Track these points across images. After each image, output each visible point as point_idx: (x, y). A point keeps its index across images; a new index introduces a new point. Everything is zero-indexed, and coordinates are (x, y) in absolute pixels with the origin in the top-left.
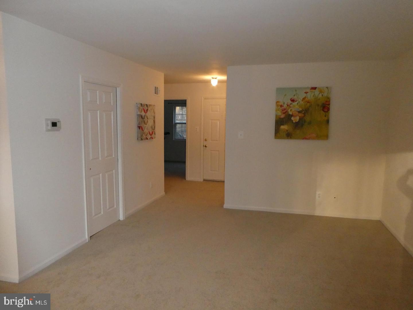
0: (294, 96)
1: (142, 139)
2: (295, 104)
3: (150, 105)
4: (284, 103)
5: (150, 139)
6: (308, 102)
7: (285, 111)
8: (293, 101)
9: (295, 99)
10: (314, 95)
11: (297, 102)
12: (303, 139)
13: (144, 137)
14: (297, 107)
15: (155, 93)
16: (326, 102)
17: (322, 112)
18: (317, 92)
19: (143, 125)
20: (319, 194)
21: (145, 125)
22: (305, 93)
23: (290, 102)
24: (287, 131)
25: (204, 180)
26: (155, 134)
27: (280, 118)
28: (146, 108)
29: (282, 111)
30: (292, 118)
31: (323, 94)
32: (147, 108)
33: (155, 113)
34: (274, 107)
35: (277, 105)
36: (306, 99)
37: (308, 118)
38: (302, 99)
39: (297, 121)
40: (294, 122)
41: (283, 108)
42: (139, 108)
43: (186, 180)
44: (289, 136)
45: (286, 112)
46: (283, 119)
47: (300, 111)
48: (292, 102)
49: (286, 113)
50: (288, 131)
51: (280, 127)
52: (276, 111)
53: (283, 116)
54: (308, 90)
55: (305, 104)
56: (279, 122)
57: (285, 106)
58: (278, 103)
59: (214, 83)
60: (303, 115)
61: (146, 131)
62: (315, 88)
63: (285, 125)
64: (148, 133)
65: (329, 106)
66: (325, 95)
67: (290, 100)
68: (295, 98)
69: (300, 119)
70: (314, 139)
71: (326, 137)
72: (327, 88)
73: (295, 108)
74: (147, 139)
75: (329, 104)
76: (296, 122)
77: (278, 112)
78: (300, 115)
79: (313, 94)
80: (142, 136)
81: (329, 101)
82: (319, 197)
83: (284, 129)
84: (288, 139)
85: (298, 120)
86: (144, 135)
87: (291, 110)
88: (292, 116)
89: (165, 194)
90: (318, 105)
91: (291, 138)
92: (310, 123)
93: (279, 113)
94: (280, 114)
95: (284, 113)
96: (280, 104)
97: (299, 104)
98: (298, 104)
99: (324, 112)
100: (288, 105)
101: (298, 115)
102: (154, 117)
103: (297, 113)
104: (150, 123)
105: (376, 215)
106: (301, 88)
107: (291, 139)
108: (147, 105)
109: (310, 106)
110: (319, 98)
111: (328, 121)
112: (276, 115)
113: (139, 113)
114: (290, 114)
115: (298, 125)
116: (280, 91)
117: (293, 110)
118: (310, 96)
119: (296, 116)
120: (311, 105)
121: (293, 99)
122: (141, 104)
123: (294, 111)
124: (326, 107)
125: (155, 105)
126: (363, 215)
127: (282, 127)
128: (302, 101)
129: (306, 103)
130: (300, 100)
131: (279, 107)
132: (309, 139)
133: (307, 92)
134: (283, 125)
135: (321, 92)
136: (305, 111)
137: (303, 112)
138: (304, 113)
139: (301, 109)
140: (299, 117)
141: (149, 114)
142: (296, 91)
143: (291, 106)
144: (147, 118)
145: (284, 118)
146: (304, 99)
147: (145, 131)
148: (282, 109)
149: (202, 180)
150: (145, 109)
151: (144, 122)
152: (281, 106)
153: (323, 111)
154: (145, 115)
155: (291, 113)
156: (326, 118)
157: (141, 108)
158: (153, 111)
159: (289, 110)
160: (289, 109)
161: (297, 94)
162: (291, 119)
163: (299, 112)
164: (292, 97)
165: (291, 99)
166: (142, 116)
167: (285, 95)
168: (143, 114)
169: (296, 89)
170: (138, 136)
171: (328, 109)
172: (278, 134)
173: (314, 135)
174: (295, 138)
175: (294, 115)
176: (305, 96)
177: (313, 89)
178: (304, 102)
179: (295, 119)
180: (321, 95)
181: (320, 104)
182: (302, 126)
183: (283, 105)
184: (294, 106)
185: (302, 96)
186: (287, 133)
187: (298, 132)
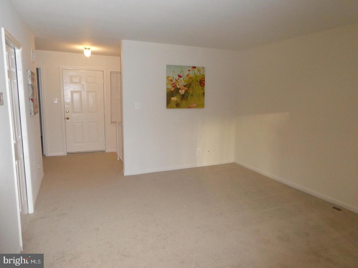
0: (181, 72)
2: (181, 79)
3: (34, 73)
4: (173, 78)
6: (191, 78)
7: (174, 85)
8: (180, 76)
12: (188, 108)
14: (183, 82)
16: (203, 79)
17: (200, 87)
18: (196, 70)
19: (33, 97)
22: (188, 70)
23: (178, 78)
25: (67, 154)
26: (38, 107)
27: (171, 91)
29: (173, 84)
30: (180, 91)
34: (165, 81)
35: (168, 80)
36: (189, 75)
37: (190, 91)
38: (186, 75)
39: (183, 94)
40: (181, 94)
41: (172, 82)
42: (30, 77)
44: (178, 106)
45: (175, 86)
46: (172, 91)
48: (179, 78)
50: (177, 102)
51: (171, 99)
52: (167, 85)
53: (173, 89)
54: (190, 69)
56: (170, 95)
57: (174, 80)
58: (168, 78)
59: (87, 54)
60: (187, 89)
63: (175, 97)
64: (35, 106)
66: (202, 73)
67: (178, 76)
68: (181, 74)
69: (185, 92)
70: (195, 107)
71: (203, 106)
72: (203, 68)
73: (181, 83)
74: (36, 113)
75: (204, 81)
76: (183, 95)
77: (169, 85)
78: (185, 88)
79: (193, 72)
80: (34, 110)
81: (204, 79)
82: (198, 152)
83: (174, 100)
84: (177, 108)
87: (179, 84)
88: (180, 89)
90: (197, 81)
91: (179, 108)
92: (192, 95)
93: (170, 87)
94: (171, 87)
95: (174, 87)
96: (171, 78)
98: (183, 79)
99: (201, 87)
100: (176, 80)
101: (184, 88)
102: (36, 88)
103: (183, 87)
104: (35, 95)
105: (231, 160)
106: (185, 67)
109: (192, 81)
110: (198, 75)
111: (204, 94)
112: (167, 89)
113: (30, 83)
114: (178, 88)
115: (183, 97)
116: (168, 67)
117: (180, 84)
118: (191, 74)
119: (182, 90)
120: (193, 80)
121: (179, 75)
122: (31, 72)
123: (182, 85)
124: (202, 83)
126: (225, 161)
127: (173, 98)
129: (189, 79)
130: (185, 77)
131: (170, 81)
132: (192, 108)
133: (190, 70)
134: (173, 97)
135: (199, 70)
136: (188, 86)
137: (187, 86)
138: (188, 87)
139: (185, 84)
140: (185, 90)
141: (34, 84)
142: (182, 68)
143: (179, 81)
145: (174, 91)
146: (188, 75)
148: (172, 83)
150: (33, 78)
152: (171, 81)
153: (201, 85)
155: (179, 87)
156: (203, 92)
159: (177, 84)
160: (177, 83)
162: (179, 92)
163: (185, 86)
164: (179, 73)
165: (178, 75)
166: (32, 87)
167: (174, 71)
169: (182, 67)
170: (31, 110)
171: (204, 84)
172: (170, 104)
173: (195, 105)
174: (183, 108)
175: (181, 88)
176: (189, 73)
177: (194, 68)
178: (188, 78)
179: (182, 92)
180: (199, 73)
181: (199, 81)
182: (187, 98)
183: (173, 79)
184: (181, 81)
185: (186, 73)
186: (176, 103)
187: (184, 102)
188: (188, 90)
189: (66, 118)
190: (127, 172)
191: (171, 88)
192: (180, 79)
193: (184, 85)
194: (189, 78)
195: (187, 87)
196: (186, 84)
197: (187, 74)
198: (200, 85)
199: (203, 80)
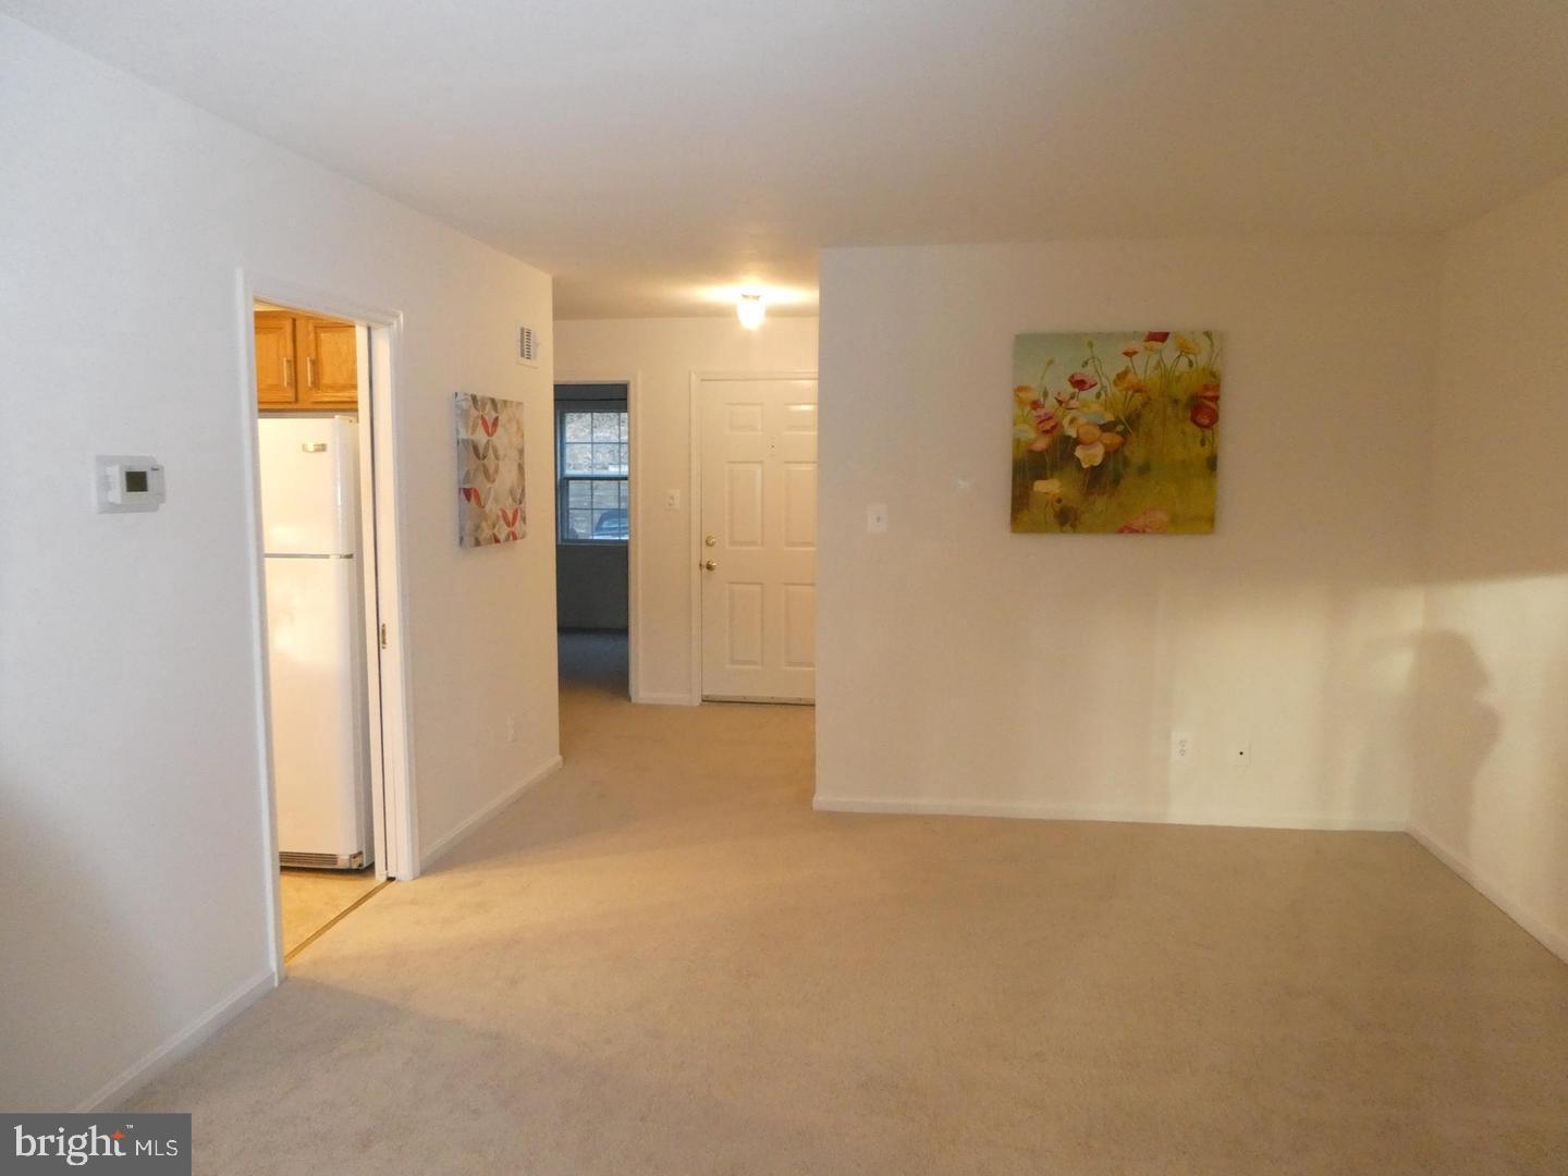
0: (1085, 364)
1: (478, 543)
2: (1087, 395)
3: (505, 402)
4: (1046, 394)
5: (507, 539)
6: (1138, 390)
7: (1049, 426)
8: (1079, 384)
9: (1086, 379)
10: (1159, 363)
11: (1095, 390)
12: (1121, 531)
13: (486, 532)
14: (1095, 407)
15: (522, 355)
16: (1206, 388)
17: (1191, 428)
18: (1168, 351)
19: (480, 483)
20: (1183, 743)
21: (488, 486)
22: (1127, 354)
23: (1070, 389)
24: (1059, 501)
25: (703, 701)
26: (524, 519)
27: (1031, 452)
28: (490, 415)
29: (1041, 422)
30: (1079, 452)
31: (1192, 357)
32: (494, 415)
33: (522, 436)
34: (1005, 408)
35: (1021, 403)
36: (1131, 376)
37: (1137, 453)
38: (1113, 377)
39: (1096, 464)
40: (1085, 466)
41: (1041, 412)
42: (464, 414)
43: (633, 700)
44: (1066, 519)
45: (1054, 427)
46: (1041, 454)
47: (1109, 423)
48: (1077, 390)
49: (1056, 433)
50: (1064, 501)
51: (1032, 489)
52: (1015, 424)
53: (1041, 444)
54: (1137, 345)
55: (1126, 398)
56: (1028, 469)
57: (1050, 404)
58: (1021, 395)
59: (751, 318)
60: (1117, 439)
61: (491, 507)
62: (1162, 337)
63: (1052, 477)
64: (498, 517)
65: (1216, 404)
66: (1201, 360)
67: (1068, 383)
68: (1088, 373)
69: (1107, 454)
70: (1161, 530)
71: (1206, 522)
72: (1208, 334)
73: (1086, 416)
74: (497, 541)
75: (1216, 399)
76: (1093, 468)
77: (1025, 427)
78: (1108, 438)
79: (1153, 362)
80: (478, 527)
81: (1217, 387)
82: (1182, 752)
83: (1046, 493)
84: (1062, 532)
85: (1098, 461)
86: (484, 524)
87: (1072, 421)
88: (1077, 442)
89: (565, 759)
90: (1176, 402)
91: (1074, 528)
92: (1145, 470)
93: (1029, 433)
94: (1032, 435)
95: (1046, 432)
96: (1033, 396)
97: (1103, 396)
98: (1098, 396)
99: (1196, 429)
100: (1060, 402)
101: (1099, 440)
102: (521, 452)
103: (1097, 432)
104: (506, 476)
105: (1390, 814)
106: (1109, 337)
107: (1075, 532)
108: (493, 401)
109: (1144, 405)
110: (1177, 374)
111: (1212, 463)
112: (1017, 443)
113: (464, 435)
114: (1069, 437)
115: (1098, 479)
116: (1027, 344)
117: (1082, 420)
118: (1144, 369)
119: (1091, 444)
120: (1150, 399)
121: (1078, 378)
122: (474, 398)
123: (1088, 424)
124: (1202, 408)
125: (521, 403)
126: (1342, 818)
127: (1040, 486)
128: (1115, 383)
129: (1130, 393)
130: (1105, 383)
131: (1028, 409)
132: (1144, 532)
133: (1135, 353)
134: (1042, 477)
135: (1184, 350)
136: (1127, 425)
137: (1120, 428)
138: (1124, 434)
139: (1109, 417)
140: (1106, 446)
141: (501, 439)
142: (1091, 345)
143: (1073, 403)
144: (497, 458)
145: (1047, 450)
146: (1121, 376)
147: (487, 508)
148: (1039, 417)
149: (697, 701)
150: (486, 417)
151: (486, 472)
152: (1035, 405)
153: (1194, 421)
154: (488, 442)
155: (1072, 433)
156: (1206, 451)
157: (474, 413)
158: (515, 428)
159: (1066, 422)
160: (1064, 416)
161: (1093, 358)
162: (1072, 456)
163: (1105, 428)
164: (1076, 369)
165: (1073, 377)
166: (476, 448)
167: (1051, 362)
168: (480, 437)
169: (1088, 341)
170: (462, 528)
171: (1214, 417)
172: (1026, 511)
173: (1161, 516)
174: (1091, 530)
175: (1084, 438)
176: (1127, 367)
177: (1156, 340)
178: (1121, 391)
179: (1089, 456)
180: (1184, 361)
181: (1184, 398)
182: (1116, 482)
183: (1042, 400)
184: (1085, 405)
185: (1113, 365)
186: (1058, 509)
187: (1100, 503)
188: (1123, 444)
189: (704, 563)
190: (823, 799)
191: (1035, 441)
192: (1083, 395)
193: (1103, 422)
194: (1127, 389)
195: (1118, 433)
196: (1113, 419)
197: (1121, 369)
198: (1189, 422)
199: (1209, 394)
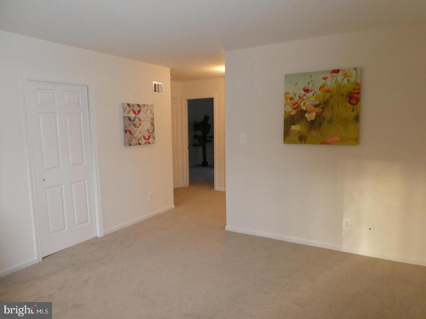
0: (309, 83)
1: (130, 145)
2: (310, 94)
3: (144, 105)
4: (295, 95)
5: (146, 143)
6: (328, 92)
7: (296, 106)
8: (307, 91)
9: (309, 89)
10: (336, 80)
11: (312, 93)
12: (322, 144)
13: (135, 141)
14: (313, 99)
15: (155, 91)
16: (354, 89)
17: (348, 105)
18: (340, 77)
19: (132, 128)
20: (347, 222)
21: (136, 129)
22: (324, 79)
23: (303, 93)
24: (300, 133)
26: (154, 138)
27: (290, 115)
28: (136, 109)
29: (294, 104)
30: (307, 115)
31: (349, 78)
32: (139, 109)
33: (153, 114)
34: (281, 100)
35: (286, 98)
36: (325, 87)
37: (327, 115)
38: (319, 87)
40: (309, 120)
41: (293, 101)
42: (124, 109)
43: (215, 190)
44: (302, 139)
45: (298, 107)
46: (293, 116)
47: (317, 104)
48: (306, 93)
49: (298, 108)
51: (290, 128)
52: (285, 106)
53: (294, 113)
54: (328, 75)
55: (323, 95)
56: (289, 121)
57: (297, 98)
58: (287, 95)
60: (321, 110)
61: (137, 134)
62: (337, 71)
63: (297, 125)
64: (141, 138)
65: (358, 95)
66: (353, 79)
67: (303, 91)
68: (310, 86)
69: (316, 116)
70: (337, 143)
71: (356, 141)
72: (355, 69)
73: (309, 101)
74: (140, 144)
75: (359, 93)
76: (311, 121)
77: (288, 107)
78: (317, 110)
79: (334, 81)
80: (130, 141)
81: (359, 89)
82: (347, 226)
83: (295, 130)
84: (301, 143)
85: (313, 118)
86: (134, 140)
87: (304, 104)
88: (306, 111)
89: (175, 207)
90: (342, 95)
91: (305, 142)
92: (331, 121)
94: (290, 109)
95: (295, 108)
96: (290, 96)
97: (315, 95)
98: (313, 95)
99: (351, 106)
100: (300, 98)
101: (314, 110)
102: (153, 119)
103: (313, 108)
104: (146, 126)
106: (316, 73)
107: (305, 144)
108: (139, 106)
109: (330, 97)
110: (343, 85)
111: (357, 118)
112: (285, 112)
113: (126, 115)
114: (303, 110)
115: (313, 125)
116: (288, 77)
117: (308, 104)
118: (330, 84)
119: (310, 112)
120: (332, 95)
121: (306, 88)
122: (129, 105)
123: (310, 105)
124: (353, 97)
125: (153, 105)
127: (293, 128)
128: (320, 90)
129: (325, 93)
130: (316, 89)
131: (289, 100)
132: (330, 144)
133: (327, 78)
134: (294, 124)
135: (346, 75)
136: (324, 105)
137: (321, 106)
138: (323, 108)
139: (317, 102)
140: (316, 113)
141: (141, 115)
142: (311, 76)
143: (305, 98)
144: (140, 120)
145: (295, 115)
146: (322, 87)
147: (135, 135)
148: (293, 103)
150: (135, 110)
151: (135, 125)
152: (291, 99)
153: (349, 102)
154: (135, 117)
155: (304, 108)
156: (354, 114)
157: (128, 108)
158: (149, 112)
159: (302, 105)
160: (301, 102)
161: (312, 81)
162: (304, 117)
163: (316, 106)
164: (305, 85)
165: (304, 88)
166: (129, 119)
167: (297, 84)
168: (132, 115)
170: (124, 141)
171: (358, 100)
172: (288, 136)
173: (337, 138)
174: (311, 143)
175: (309, 110)
176: (324, 83)
177: (335, 73)
178: (321, 92)
179: (311, 116)
180: (346, 80)
181: (346, 94)
182: (320, 125)
183: (294, 97)
184: (308, 98)
185: (319, 83)
186: (299, 136)
187: (314, 133)
188: (323, 112)
190: (228, 227)
191: (291, 111)
192: (308, 95)
193: (315, 104)
194: (324, 91)
195: (320, 108)
196: (319, 103)
197: (322, 84)
198: (347, 103)
199: (356, 92)
